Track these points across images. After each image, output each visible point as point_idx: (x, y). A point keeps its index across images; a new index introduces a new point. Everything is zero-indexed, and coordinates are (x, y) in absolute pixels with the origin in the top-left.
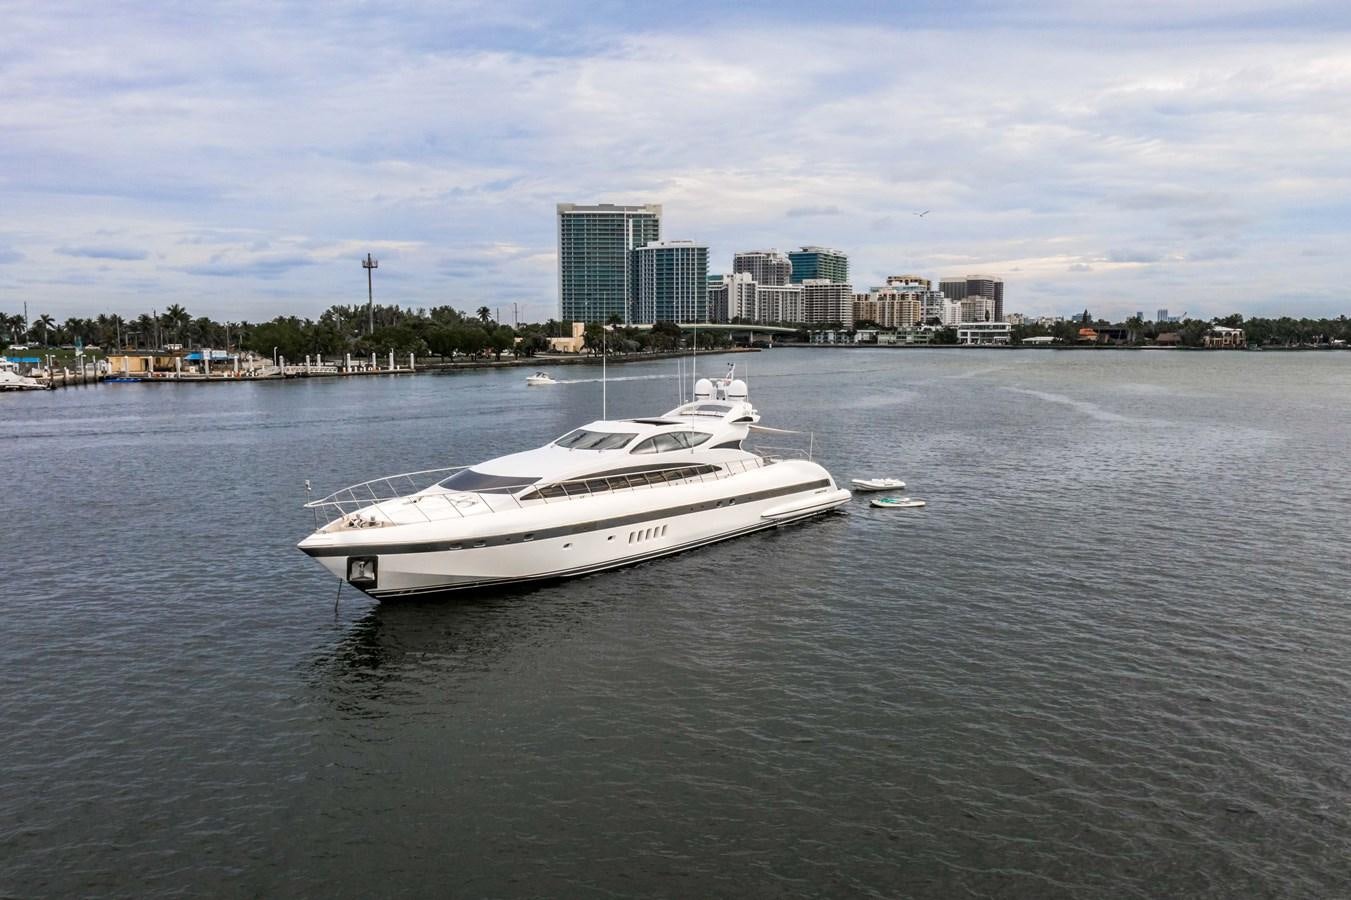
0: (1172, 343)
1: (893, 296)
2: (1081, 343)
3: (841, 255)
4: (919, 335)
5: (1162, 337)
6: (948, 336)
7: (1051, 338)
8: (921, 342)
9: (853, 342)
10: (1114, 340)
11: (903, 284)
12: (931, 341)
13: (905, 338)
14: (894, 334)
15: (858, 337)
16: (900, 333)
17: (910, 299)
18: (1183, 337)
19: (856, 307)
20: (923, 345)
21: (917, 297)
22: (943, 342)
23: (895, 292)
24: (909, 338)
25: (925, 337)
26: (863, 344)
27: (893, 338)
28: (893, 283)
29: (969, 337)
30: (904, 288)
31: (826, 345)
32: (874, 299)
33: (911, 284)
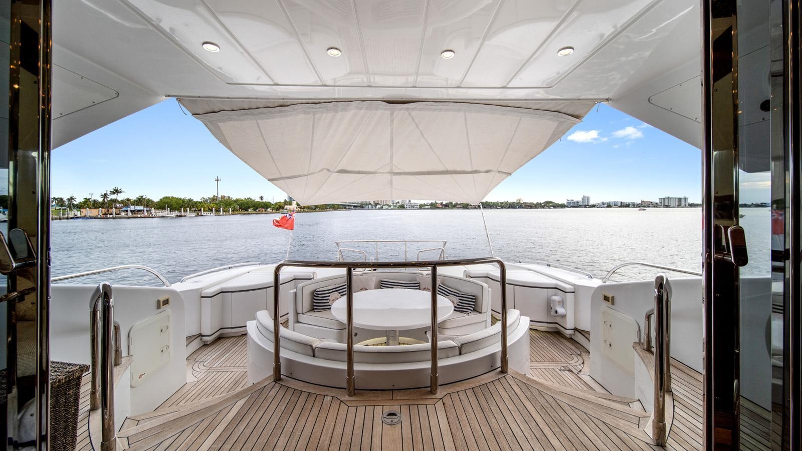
0: (461, 208)
5: (458, 206)
15: (377, 207)
24: (392, 207)
26: (379, 209)
29: (408, 207)
31: (368, 209)
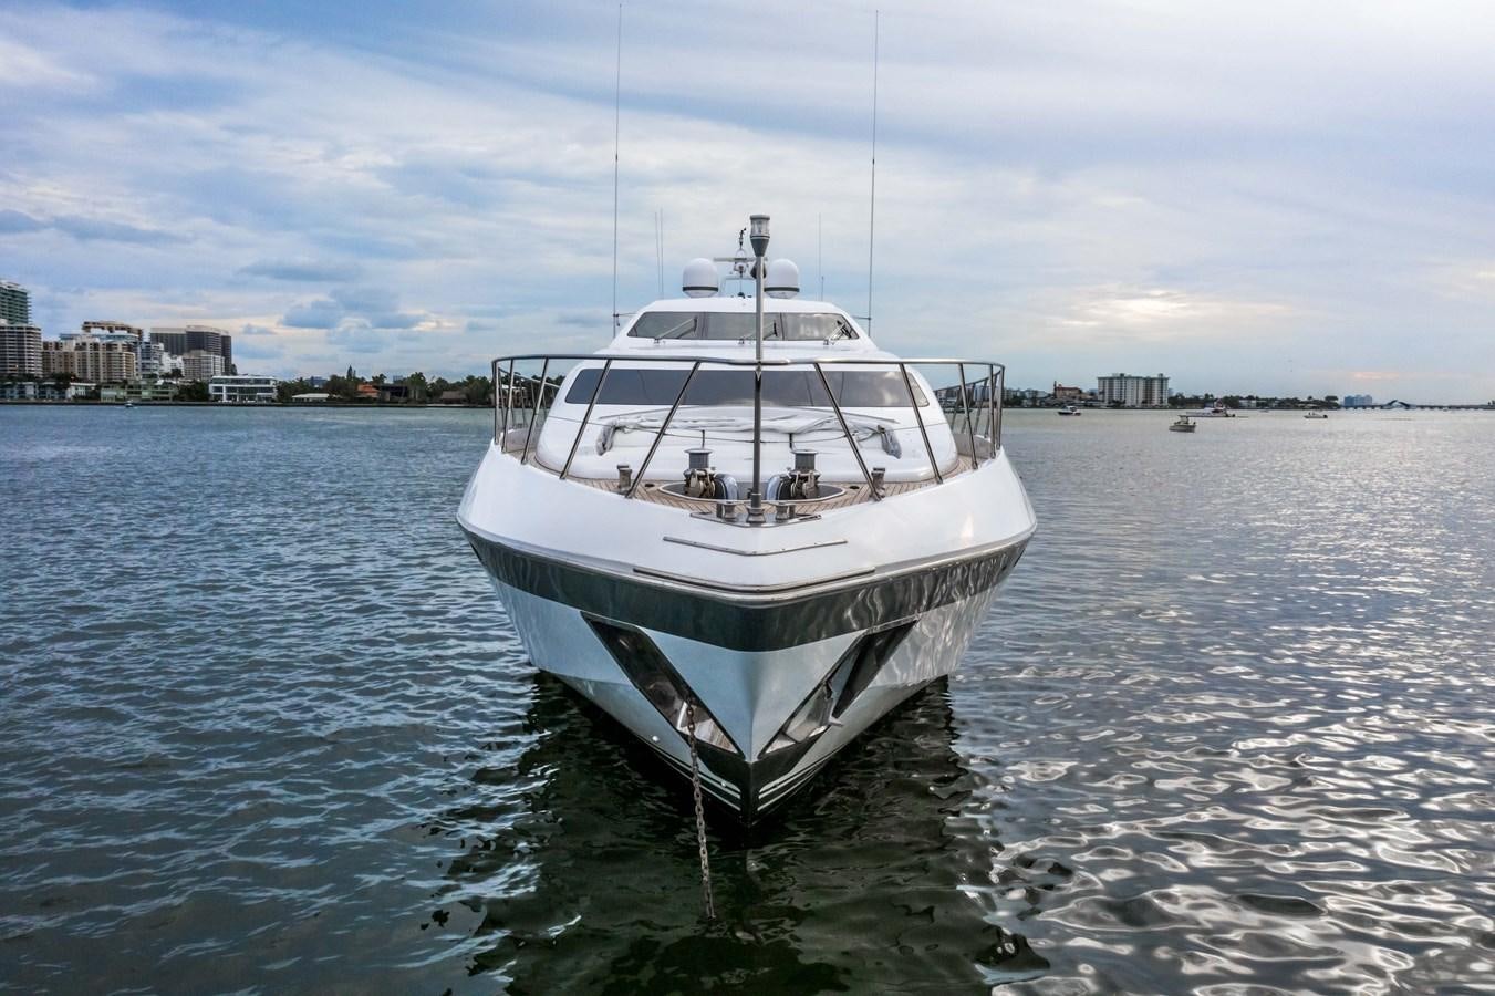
1: (96, 346)
2: (361, 400)
3: (19, 289)
4: (159, 390)
6: (197, 392)
7: (326, 395)
8: (162, 399)
9: (64, 398)
10: (396, 398)
11: (107, 332)
12: (175, 398)
13: (140, 393)
14: (123, 388)
16: (131, 387)
17: (120, 349)
18: (468, 395)
19: (46, 357)
20: (167, 402)
21: (130, 348)
22: (192, 399)
23: (97, 340)
25: (167, 393)
27: (123, 393)
28: (92, 329)
30: (108, 337)
32: (70, 347)
33: (117, 333)
